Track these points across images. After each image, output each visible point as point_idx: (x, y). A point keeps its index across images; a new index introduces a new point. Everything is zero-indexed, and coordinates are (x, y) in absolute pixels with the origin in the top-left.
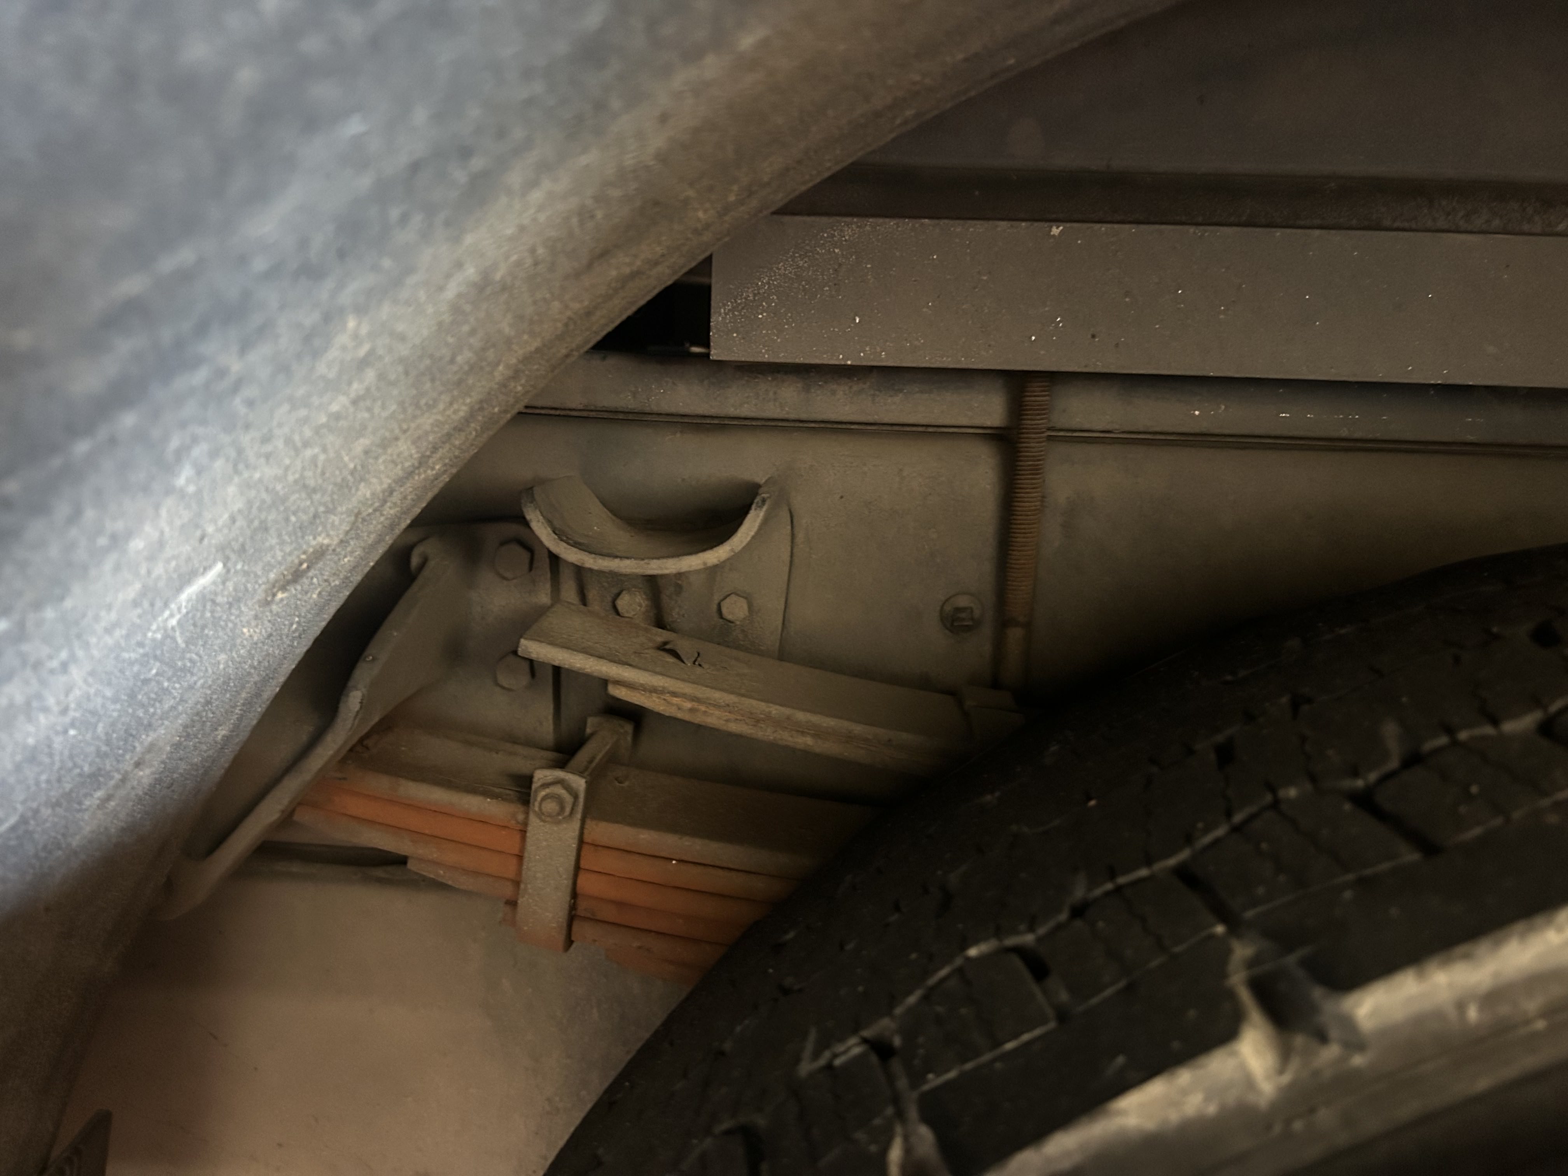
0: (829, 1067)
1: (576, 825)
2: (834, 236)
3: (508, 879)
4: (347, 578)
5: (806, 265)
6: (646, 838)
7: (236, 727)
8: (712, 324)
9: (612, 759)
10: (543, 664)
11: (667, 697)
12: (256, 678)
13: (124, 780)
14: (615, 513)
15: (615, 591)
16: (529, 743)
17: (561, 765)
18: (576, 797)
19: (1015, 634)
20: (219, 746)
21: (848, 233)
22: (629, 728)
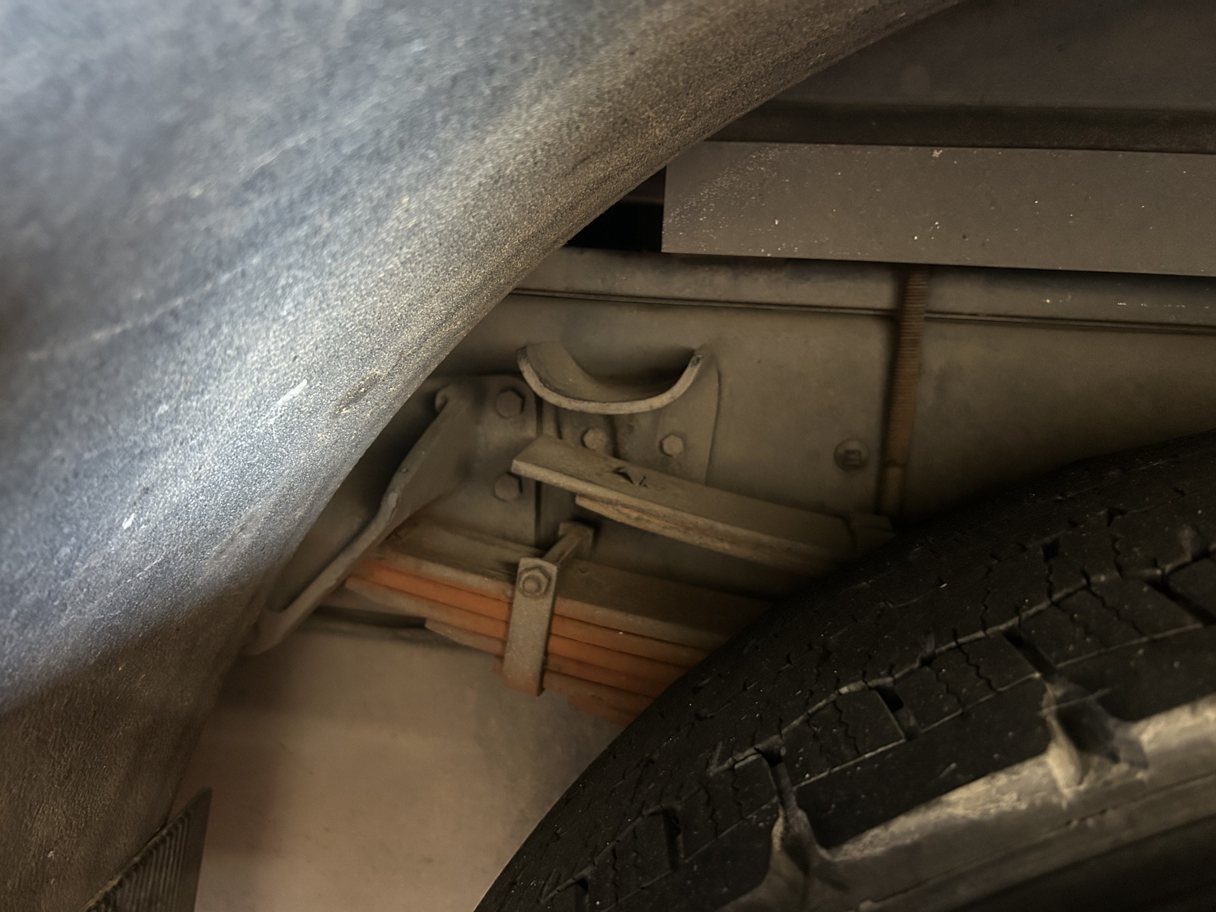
0: (732, 768)
1: (549, 600)
2: (760, 157)
3: (497, 639)
4: (391, 404)
5: (738, 180)
6: (601, 613)
7: (309, 510)
8: (664, 225)
9: (577, 555)
10: (528, 479)
11: (619, 508)
12: (325, 474)
13: (232, 540)
14: (586, 369)
15: (583, 429)
16: (517, 541)
17: (541, 556)
18: (550, 579)
19: (894, 473)
20: (297, 524)
21: (771, 155)
22: (590, 532)
